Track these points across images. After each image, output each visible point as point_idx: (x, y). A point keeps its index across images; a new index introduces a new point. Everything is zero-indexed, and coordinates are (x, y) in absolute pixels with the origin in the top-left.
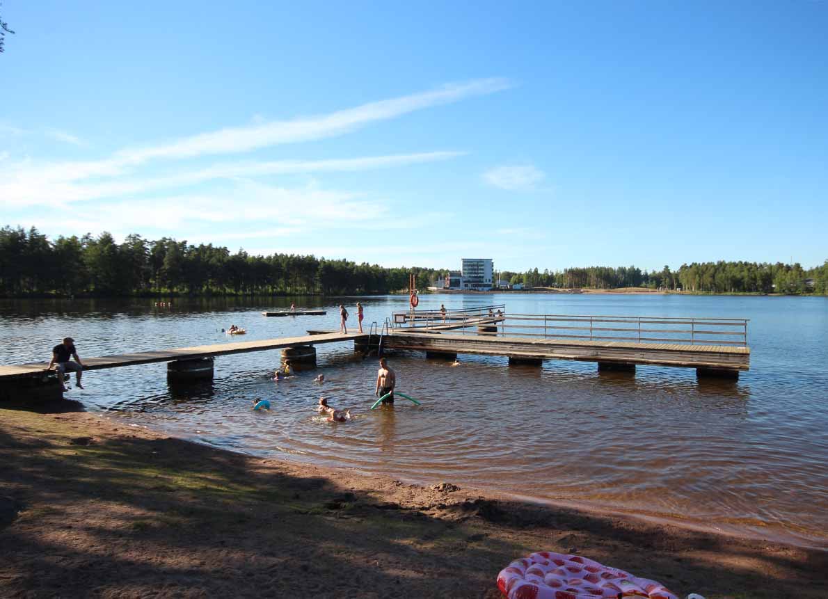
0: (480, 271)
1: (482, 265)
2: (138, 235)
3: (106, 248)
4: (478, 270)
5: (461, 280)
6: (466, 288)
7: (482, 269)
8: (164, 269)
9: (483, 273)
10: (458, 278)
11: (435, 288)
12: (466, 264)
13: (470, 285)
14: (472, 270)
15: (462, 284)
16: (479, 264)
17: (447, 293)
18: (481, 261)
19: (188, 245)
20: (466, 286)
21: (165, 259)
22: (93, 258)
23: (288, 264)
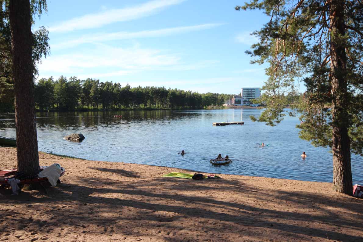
0: (252, 95)
1: (254, 92)
2: (76, 77)
3: (64, 85)
4: (252, 94)
5: (241, 101)
6: (245, 105)
7: (254, 94)
8: (91, 96)
9: (254, 96)
10: (239, 99)
11: (227, 105)
12: (244, 90)
13: (246, 103)
14: (248, 94)
15: (242, 103)
16: (253, 91)
17: (234, 108)
18: (254, 89)
19: (100, 82)
20: (244, 103)
21: (91, 90)
22: (58, 90)
23: (152, 92)
